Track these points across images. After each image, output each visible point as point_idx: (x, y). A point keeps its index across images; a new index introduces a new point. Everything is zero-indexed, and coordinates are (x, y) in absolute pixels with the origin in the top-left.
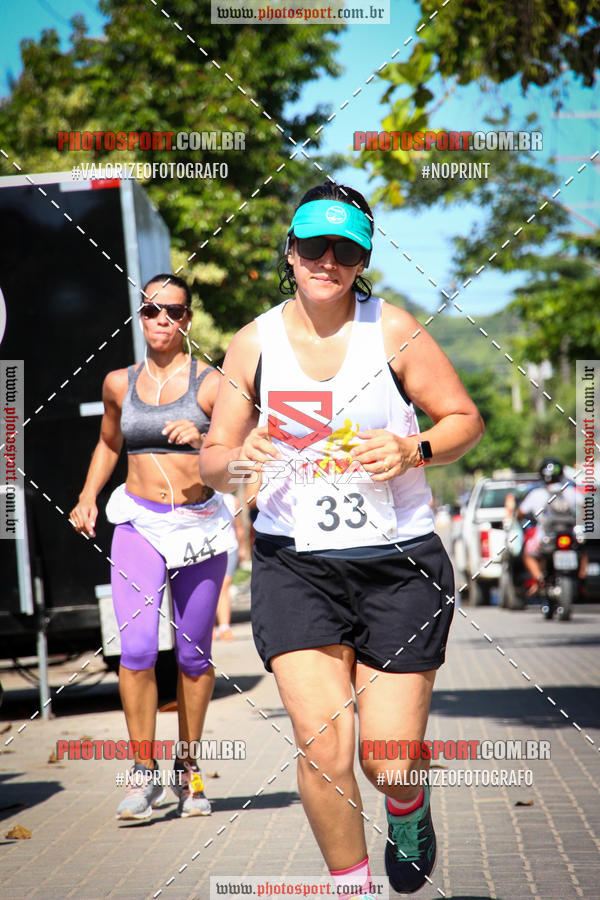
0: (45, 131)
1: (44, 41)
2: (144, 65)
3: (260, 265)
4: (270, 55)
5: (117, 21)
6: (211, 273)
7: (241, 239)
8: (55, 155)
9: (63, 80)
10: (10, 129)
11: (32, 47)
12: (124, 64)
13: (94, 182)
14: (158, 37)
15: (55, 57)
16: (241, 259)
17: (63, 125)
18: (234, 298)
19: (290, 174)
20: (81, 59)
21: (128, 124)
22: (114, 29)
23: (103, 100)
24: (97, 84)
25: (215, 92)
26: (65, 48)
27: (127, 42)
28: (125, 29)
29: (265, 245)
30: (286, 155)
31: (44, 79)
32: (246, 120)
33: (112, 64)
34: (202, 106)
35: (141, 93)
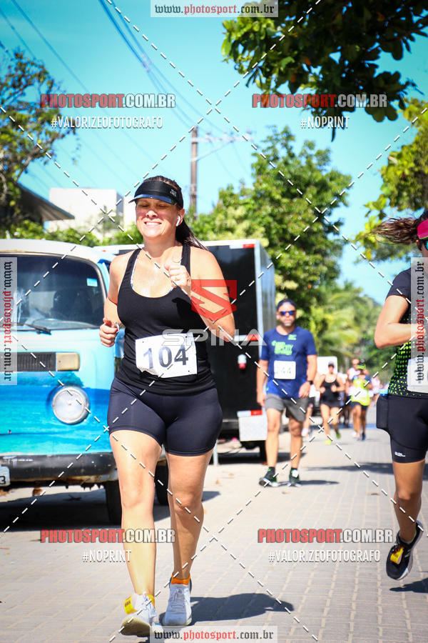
0: (226, 224)
1: (228, 189)
2: (268, 199)
3: (312, 282)
4: (320, 197)
5: (258, 182)
6: (292, 285)
7: (305, 271)
8: (230, 234)
9: (235, 204)
10: (212, 223)
11: (223, 191)
12: (260, 198)
13: (244, 245)
14: (274, 188)
15: (232, 195)
16: (304, 280)
17: (234, 222)
18: (300, 296)
19: (327, 246)
20: (242, 196)
21: (260, 223)
22: (257, 185)
23: (251, 213)
24: (248, 206)
25: (297, 211)
26: (236, 191)
27: (261, 190)
28: (261, 184)
29: (314, 274)
30: (325, 238)
31: (227, 204)
32: (309, 222)
33: (255, 198)
34: (291, 216)
35: (266, 210)
